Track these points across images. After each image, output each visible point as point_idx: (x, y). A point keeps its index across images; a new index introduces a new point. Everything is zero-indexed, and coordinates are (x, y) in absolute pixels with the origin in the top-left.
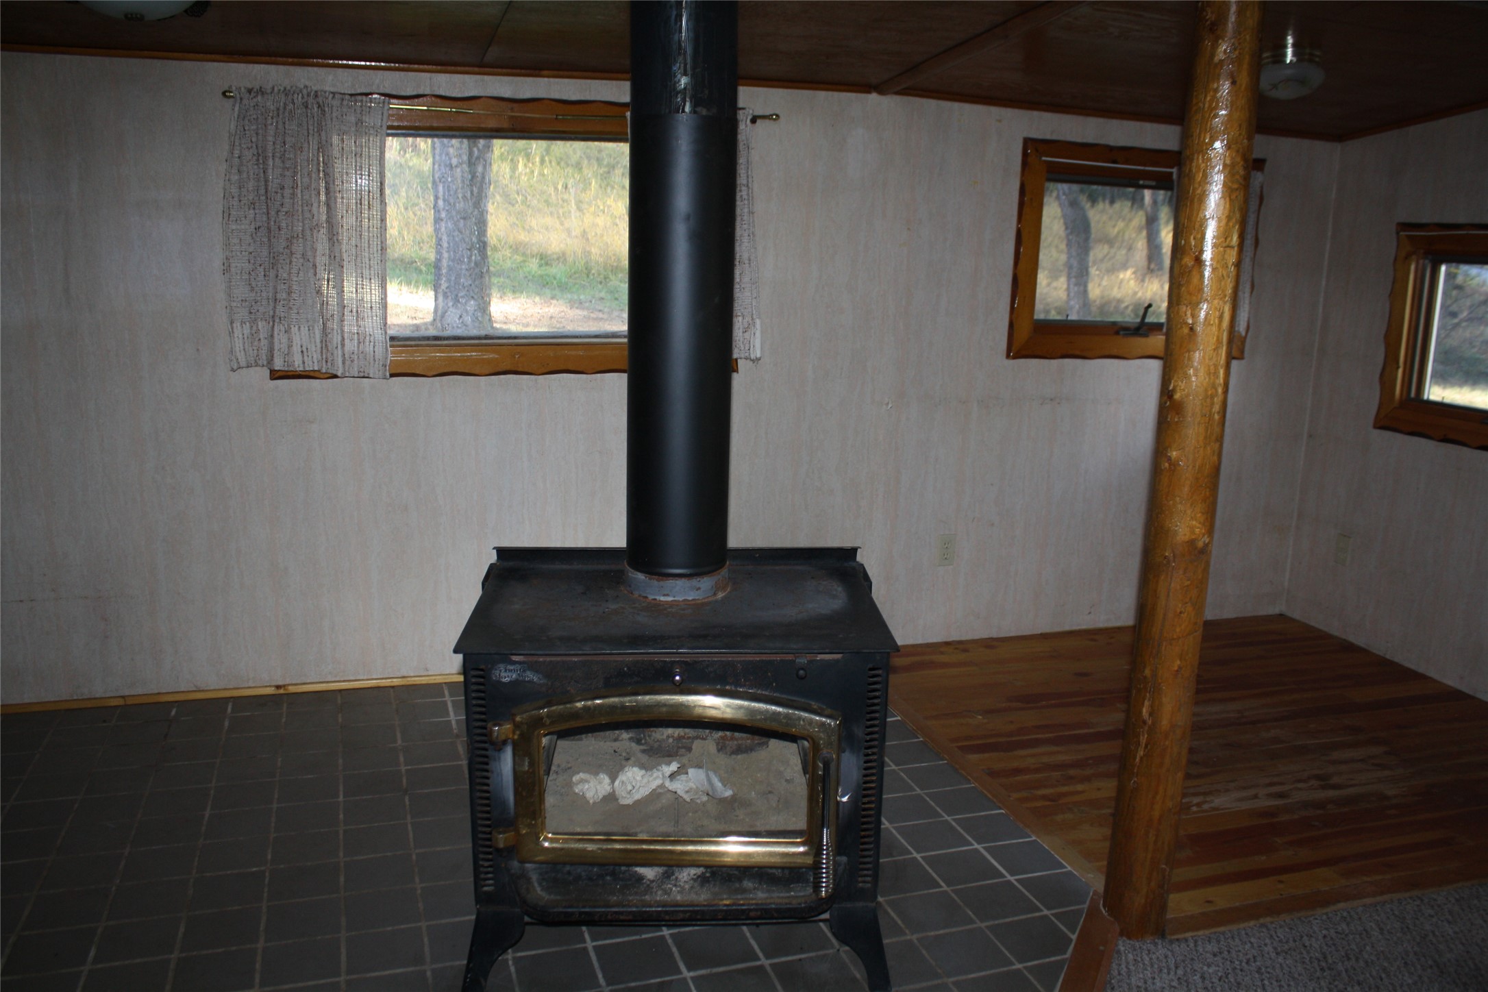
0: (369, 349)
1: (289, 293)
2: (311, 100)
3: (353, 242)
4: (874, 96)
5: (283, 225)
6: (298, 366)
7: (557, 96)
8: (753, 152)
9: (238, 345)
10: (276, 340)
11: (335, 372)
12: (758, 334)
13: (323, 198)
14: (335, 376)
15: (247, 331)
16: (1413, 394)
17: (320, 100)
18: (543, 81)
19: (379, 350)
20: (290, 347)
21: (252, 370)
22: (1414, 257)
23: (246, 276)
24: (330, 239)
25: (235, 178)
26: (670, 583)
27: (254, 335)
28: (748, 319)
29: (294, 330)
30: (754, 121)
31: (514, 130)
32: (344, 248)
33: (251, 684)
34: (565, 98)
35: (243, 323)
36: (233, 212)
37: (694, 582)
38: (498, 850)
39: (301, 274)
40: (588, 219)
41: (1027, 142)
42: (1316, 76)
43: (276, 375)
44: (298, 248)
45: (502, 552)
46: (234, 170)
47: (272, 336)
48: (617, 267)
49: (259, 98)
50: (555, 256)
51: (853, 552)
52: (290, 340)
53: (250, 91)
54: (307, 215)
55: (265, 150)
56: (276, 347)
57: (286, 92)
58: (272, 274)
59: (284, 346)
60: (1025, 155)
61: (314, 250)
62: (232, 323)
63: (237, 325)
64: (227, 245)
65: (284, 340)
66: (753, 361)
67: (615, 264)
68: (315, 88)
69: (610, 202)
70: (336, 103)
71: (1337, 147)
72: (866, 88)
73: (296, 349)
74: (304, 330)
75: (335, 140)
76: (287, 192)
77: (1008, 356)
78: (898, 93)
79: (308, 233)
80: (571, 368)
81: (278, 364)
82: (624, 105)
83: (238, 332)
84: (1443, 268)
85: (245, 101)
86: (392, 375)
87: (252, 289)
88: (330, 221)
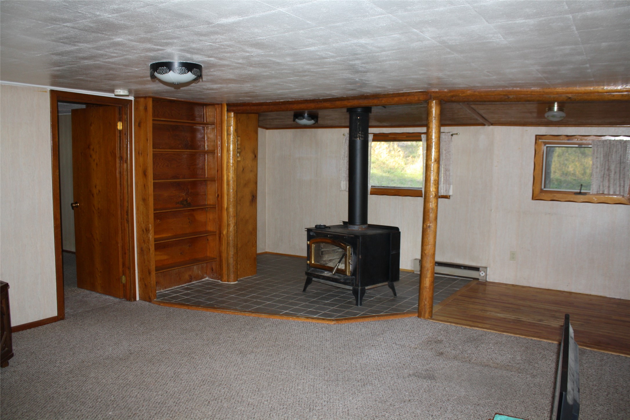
30: (452, 135)
41: (536, 136)
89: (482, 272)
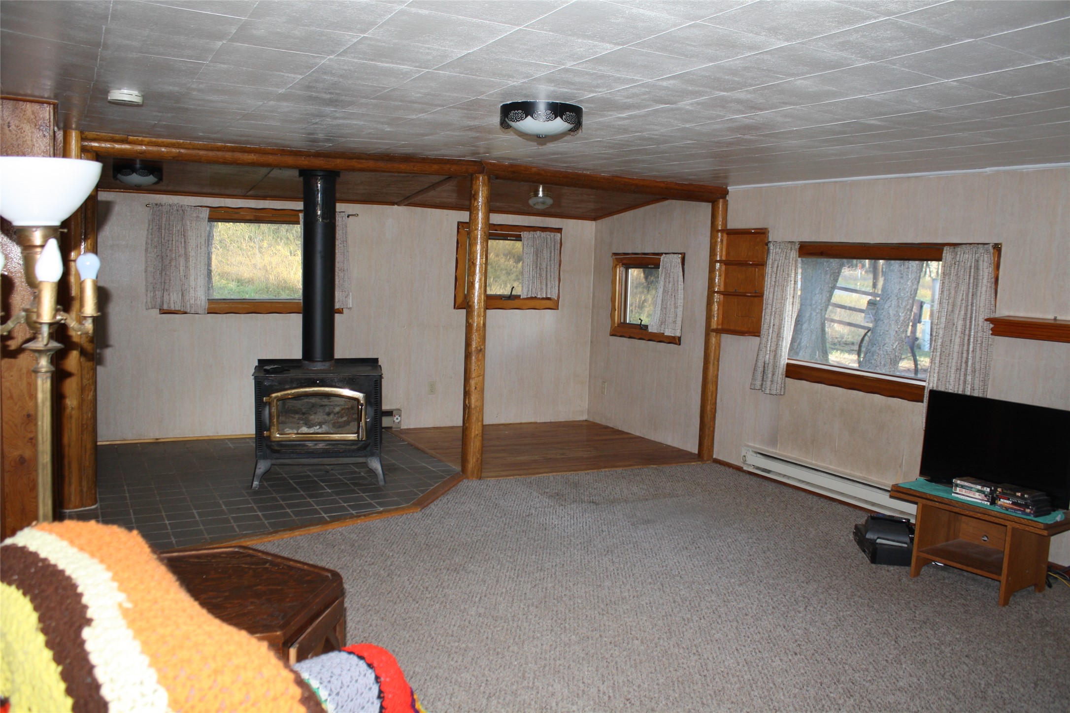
0: (199, 303)
1: (170, 280)
2: (180, 208)
3: (194, 262)
4: (396, 206)
5: (169, 255)
6: (172, 308)
7: (272, 208)
8: (348, 229)
9: (149, 300)
10: (165, 298)
11: (186, 310)
12: (351, 298)
13: (183, 245)
14: (186, 313)
15: (152, 295)
16: (622, 321)
17: (183, 208)
18: (267, 202)
19: (203, 303)
20: (170, 301)
21: (152, 310)
22: (618, 266)
23: (152, 274)
24: (186, 260)
25: (150, 237)
26: (316, 363)
27: (154, 297)
28: (347, 293)
29: (171, 294)
30: (348, 217)
31: (256, 220)
32: (190, 264)
33: (146, 438)
34: (275, 208)
35: (151, 292)
36: (149, 250)
37: (324, 363)
38: (264, 437)
39: (174, 273)
40: (267, 259)
41: (459, 223)
42: (550, 201)
43: (163, 312)
44: (173, 263)
45: (260, 361)
46: (150, 234)
47: (163, 296)
48: (285, 287)
49: (160, 207)
50: (247, 280)
51: (377, 360)
52: (170, 298)
53: (156, 205)
54: (177, 251)
55: (161, 227)
56: (165, 300)
57: (170, 206)
58: (164, 273)
59: (168, 301)
60: (458, 228)
61: (179, 264)
62: (147, 291)
63: (149, 292)
64: (146, 262)
65: (168, 298)
66: (349, 308)
67: (284, 285)
68: (181, 204)
69: (280, 247)
70: (189, 209)
71: (594, 222)
72: (393, 204)
73: (172, 302)
74: (175, 294)
75: (188, 223)
76: (170, 242)
77: (454, 308)
78: (405, 205)
79: (177, 258)
80: (278, 311)
81: (165, 307)
82: (300, 211)
83: (149, 295)
84: (630, 270)
85: (155, 209)
86: (208, 313)
87: (154, 279)
88: (185, 254)
89: (397, 417)
